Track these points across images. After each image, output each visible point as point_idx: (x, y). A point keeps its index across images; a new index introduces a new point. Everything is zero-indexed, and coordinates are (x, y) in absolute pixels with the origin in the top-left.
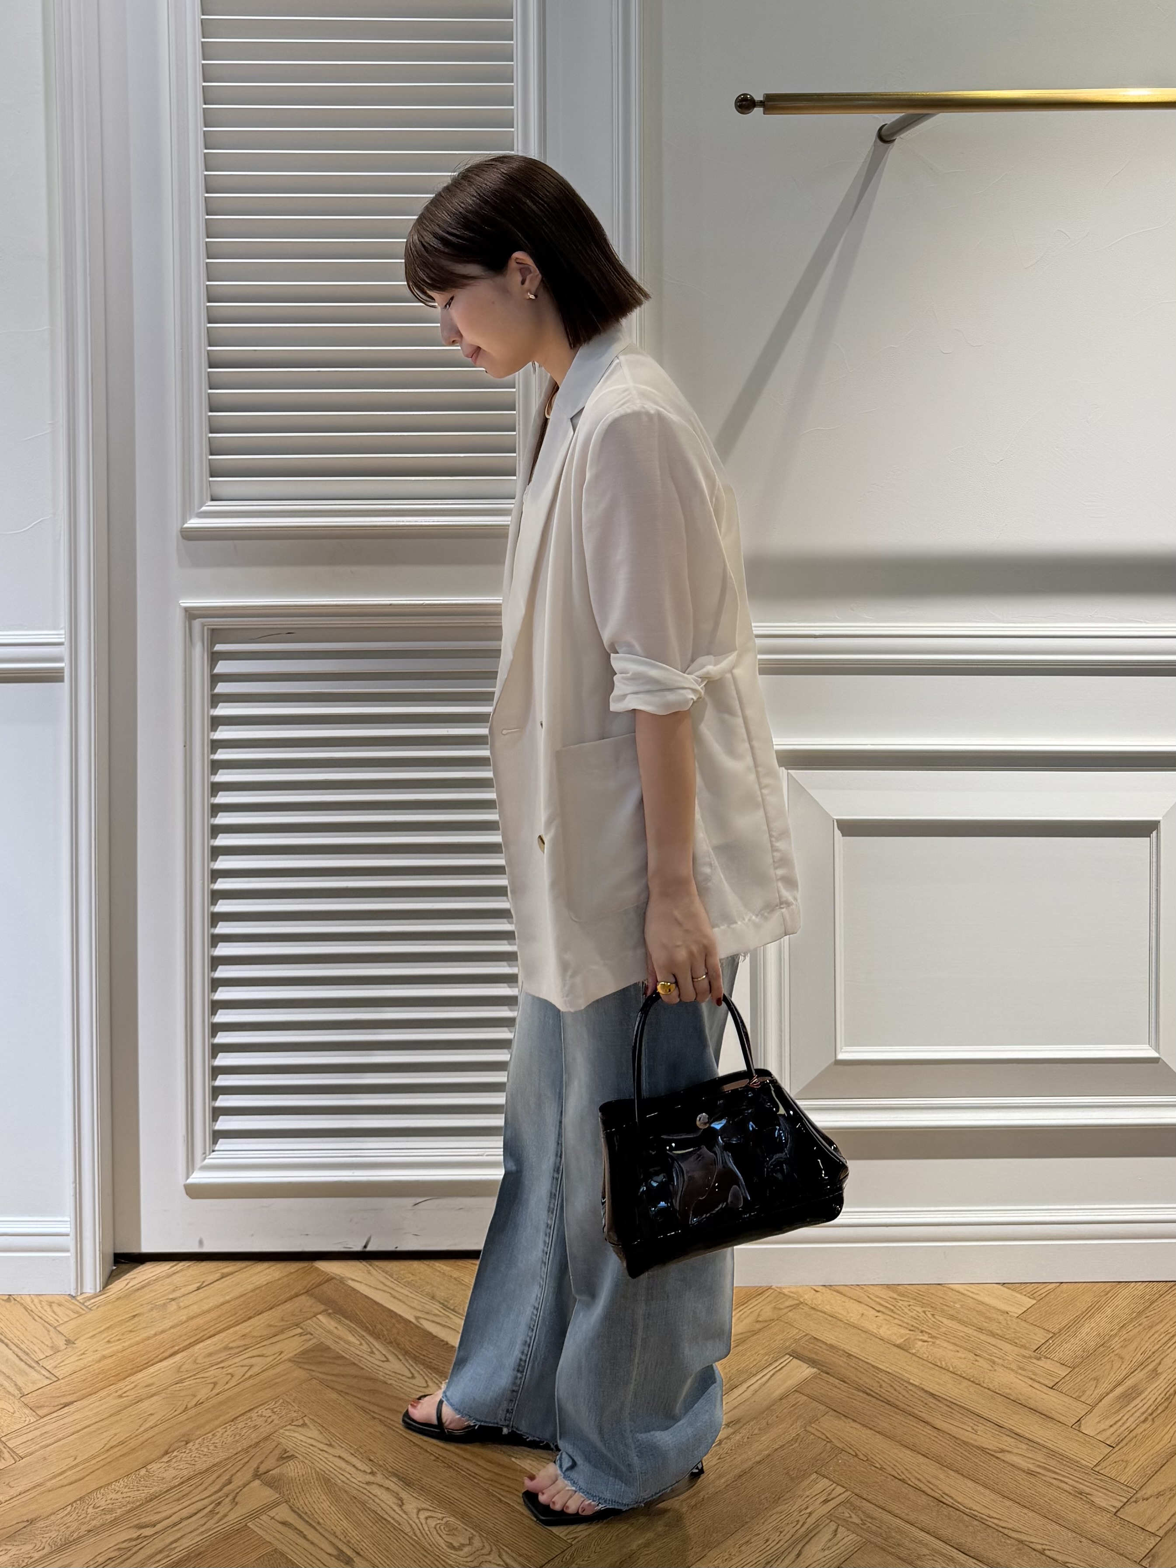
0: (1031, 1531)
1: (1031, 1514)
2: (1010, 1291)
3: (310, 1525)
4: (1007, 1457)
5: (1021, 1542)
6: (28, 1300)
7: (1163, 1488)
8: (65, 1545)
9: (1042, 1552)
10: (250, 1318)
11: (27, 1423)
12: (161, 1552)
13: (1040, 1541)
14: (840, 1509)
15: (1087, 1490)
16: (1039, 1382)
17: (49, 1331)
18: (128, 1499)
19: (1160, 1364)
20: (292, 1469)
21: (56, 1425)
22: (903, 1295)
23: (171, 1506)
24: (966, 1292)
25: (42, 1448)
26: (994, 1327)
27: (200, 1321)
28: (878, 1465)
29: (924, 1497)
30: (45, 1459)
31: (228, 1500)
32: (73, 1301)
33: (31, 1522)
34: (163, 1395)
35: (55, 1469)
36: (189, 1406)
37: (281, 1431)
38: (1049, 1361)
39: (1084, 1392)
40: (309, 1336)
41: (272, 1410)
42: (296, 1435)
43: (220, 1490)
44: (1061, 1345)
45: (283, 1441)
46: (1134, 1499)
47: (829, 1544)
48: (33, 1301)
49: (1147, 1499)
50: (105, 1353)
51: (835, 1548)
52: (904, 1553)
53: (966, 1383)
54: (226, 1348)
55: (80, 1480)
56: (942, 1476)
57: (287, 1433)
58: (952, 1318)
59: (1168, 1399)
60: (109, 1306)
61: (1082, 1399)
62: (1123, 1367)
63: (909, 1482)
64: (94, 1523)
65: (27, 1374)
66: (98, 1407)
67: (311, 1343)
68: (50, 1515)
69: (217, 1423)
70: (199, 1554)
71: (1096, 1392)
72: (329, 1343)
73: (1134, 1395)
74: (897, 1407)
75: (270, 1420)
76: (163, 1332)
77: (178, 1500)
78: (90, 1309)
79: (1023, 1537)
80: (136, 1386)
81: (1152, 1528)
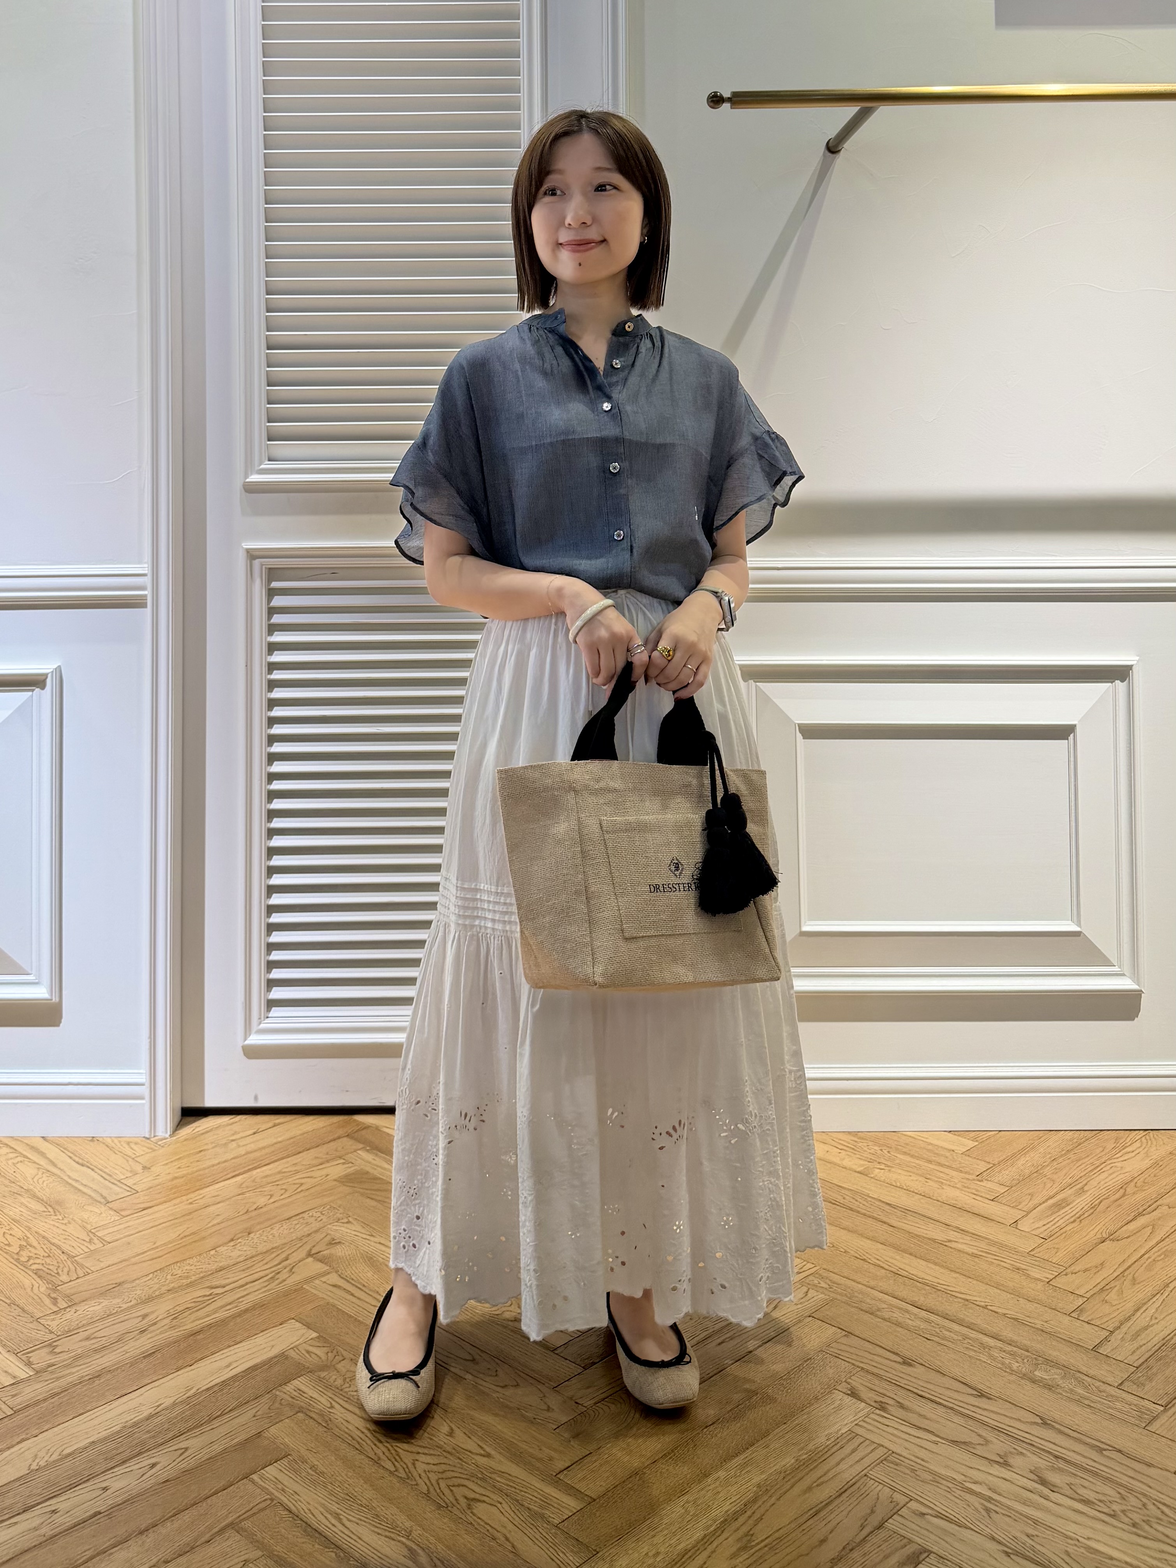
0: (975, 1293)
1: (975, 1282)
2: (956, 1137)
3: (357, 1287)
4: (953, 1245)
5: (967, 1300)
6: (109, 1140)
7: (1089, 1265)
8: (150, 1299)
9: (985, 1307)
10: (300, 1153)
11: (112, 1220)
12: (230, 1304)
13: (983, 1300)
14: (811, 1278)
15: (1024, 1267)
16: (981, 1196)
17: (127, 1161)
18: (201, 1270)
19: (1086, 1184)
20: (338, 1251)
21: (137, 1221)
22: (863, 1139)
23: (237, 1274)
24: (916, 1137)
25: (125, 1237)
26: (943, 1160)
27: (258, 1154)
28: (842, 1250)
29: (883, 1271)
30: (129, 1243)
31: (285, 1271)
32: (148, 1141)
33: (120, 1284)
34: (227, 1202)
35: (140, 1251)
36: (250, 1210)
37: (329, 1226)
38: (989, 1182)
39: (1020, 1203)
40: (350, 1165)
41: (321, 1212)
42: (343, 1229)
43: (279, 1264)
44: (1000, 1172)
45: (332, 1233)
46: (1064, 1273)
47: (802, 1301)
48: (113, 1141)
49: (1076, 1273)
50: (176, 1175)
51: (806, 1303)
52: (865, 1306)
53: (918, 1197)
54: (280, 1172)
55: (159, 1257)
56: (898, 1257)
57: (334, 1228)
58: (905, 1153)
59: (1094, 1208)
60: (178, 1145)
61: (1019, 1207)
62: (1054, 1186)
63: (870, 1261)
64: (173, 1285)
65: (111, 1189)
66: (172, 1210)
67: (353, 1168)
68: (135, 1280)
69: (274, 1221)
70: (262, 1306)
71: (1030, 1203)
72: (368, 1169)
73: (1064, 1205)
74: (858, 1212)
75: (319, 1219)
76: (225, 1161)
77: (244, 1270)
78: (163, 1147)
79: (968, 1297)
80: (204, 1197)
81: (1081, 1292)
